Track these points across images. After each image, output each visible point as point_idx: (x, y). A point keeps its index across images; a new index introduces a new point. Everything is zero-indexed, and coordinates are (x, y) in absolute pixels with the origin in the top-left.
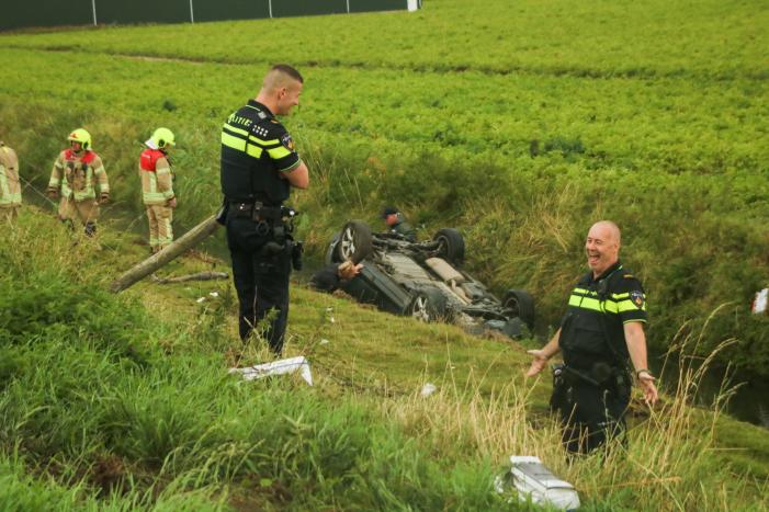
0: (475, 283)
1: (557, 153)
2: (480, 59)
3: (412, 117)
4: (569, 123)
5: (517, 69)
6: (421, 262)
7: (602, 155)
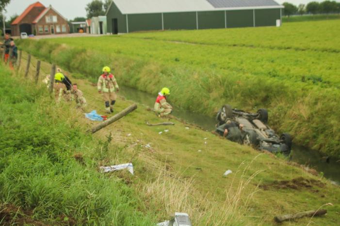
0: (271, 130)
1: (311, 81)
2: (296, 45)
3: (262, 66)
4: (321, 69)
5: (309, 49)
6: (251, 121)
7: (329, 83)
